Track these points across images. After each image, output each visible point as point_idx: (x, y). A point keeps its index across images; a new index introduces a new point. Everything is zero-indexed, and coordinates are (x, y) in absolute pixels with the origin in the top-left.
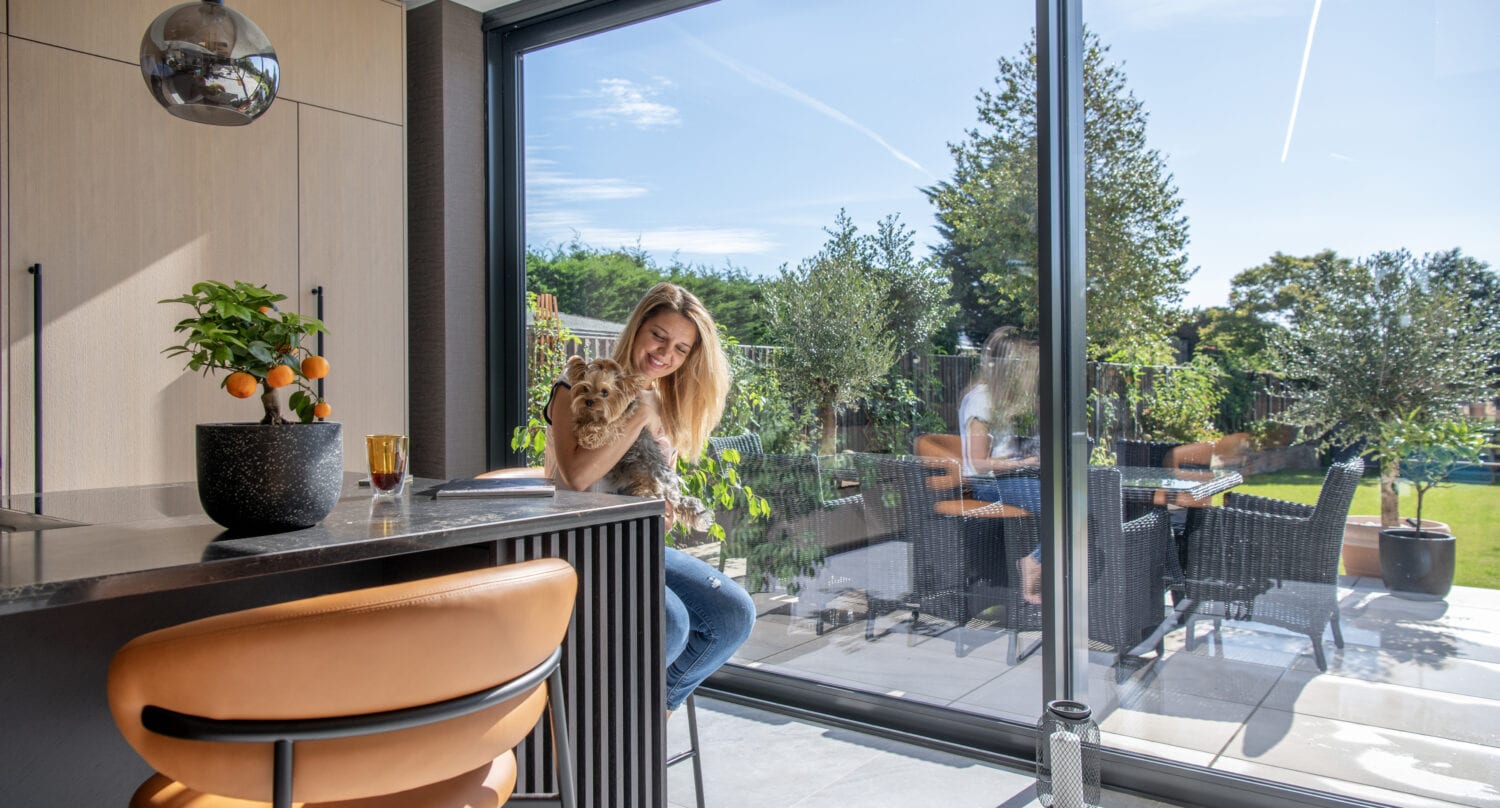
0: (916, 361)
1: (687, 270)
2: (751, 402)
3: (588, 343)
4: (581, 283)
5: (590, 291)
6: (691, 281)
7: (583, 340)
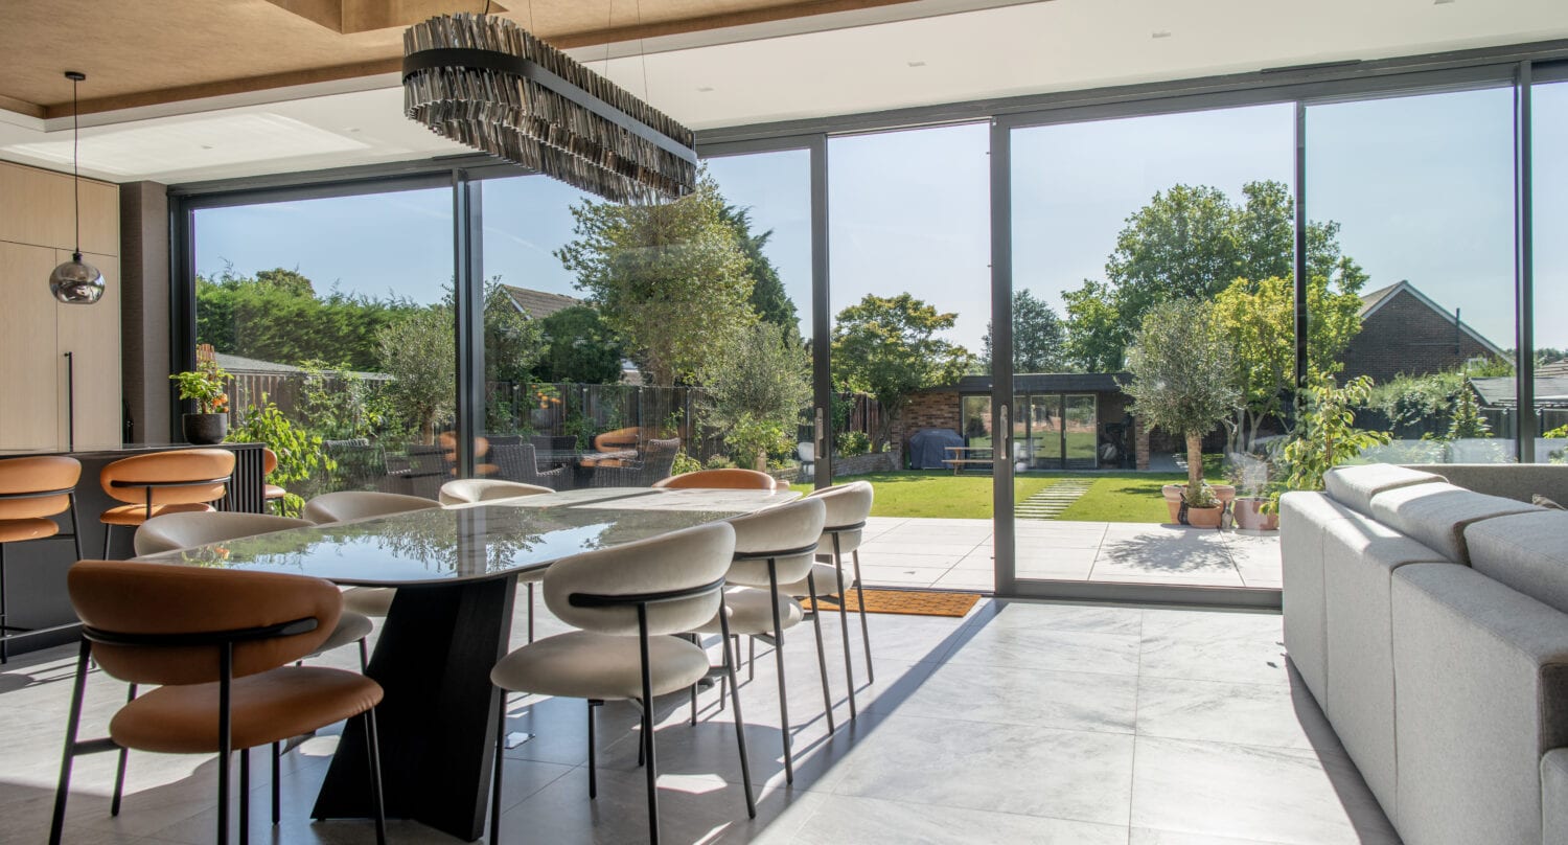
0: (515, 388)
1: (349, 299)
2: (370, 419)
3: (238, 378)
4: (232, 313)
5: (245, 321)
6: (352, 311)
7: (235, 376)
